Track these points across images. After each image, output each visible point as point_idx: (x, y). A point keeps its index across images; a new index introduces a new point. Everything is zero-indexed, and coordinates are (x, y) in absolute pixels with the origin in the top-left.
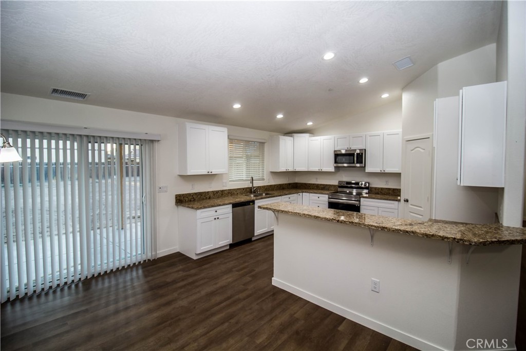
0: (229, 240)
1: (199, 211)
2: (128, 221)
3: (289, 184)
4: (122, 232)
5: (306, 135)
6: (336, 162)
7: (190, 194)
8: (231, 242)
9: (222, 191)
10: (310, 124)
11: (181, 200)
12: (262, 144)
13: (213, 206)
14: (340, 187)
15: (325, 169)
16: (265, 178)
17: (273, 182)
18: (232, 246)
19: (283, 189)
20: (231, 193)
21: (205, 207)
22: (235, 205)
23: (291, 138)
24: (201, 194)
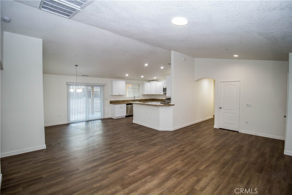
0: (125, 115)
1: (116, 105)
2: (95, 112)
3: (150, 99)
4: (93, 115)
5: (155, 82)
6: (164, 91)
7: (114, 101)
8: (126, 115)
9: (124, 100)
10: (155, 78)
11: (111, 102)
12: (139, 85)
13: (120, 104)
14: (166, 100)
15: (161, 94)
16: (140, 96)
17: (143, 98)
18: (126, 116)
19: (147, 101)
20: (127, 101)
21: (118, 104)
22: (127, 104)
23: (150, 83)
24: (117, 101)
